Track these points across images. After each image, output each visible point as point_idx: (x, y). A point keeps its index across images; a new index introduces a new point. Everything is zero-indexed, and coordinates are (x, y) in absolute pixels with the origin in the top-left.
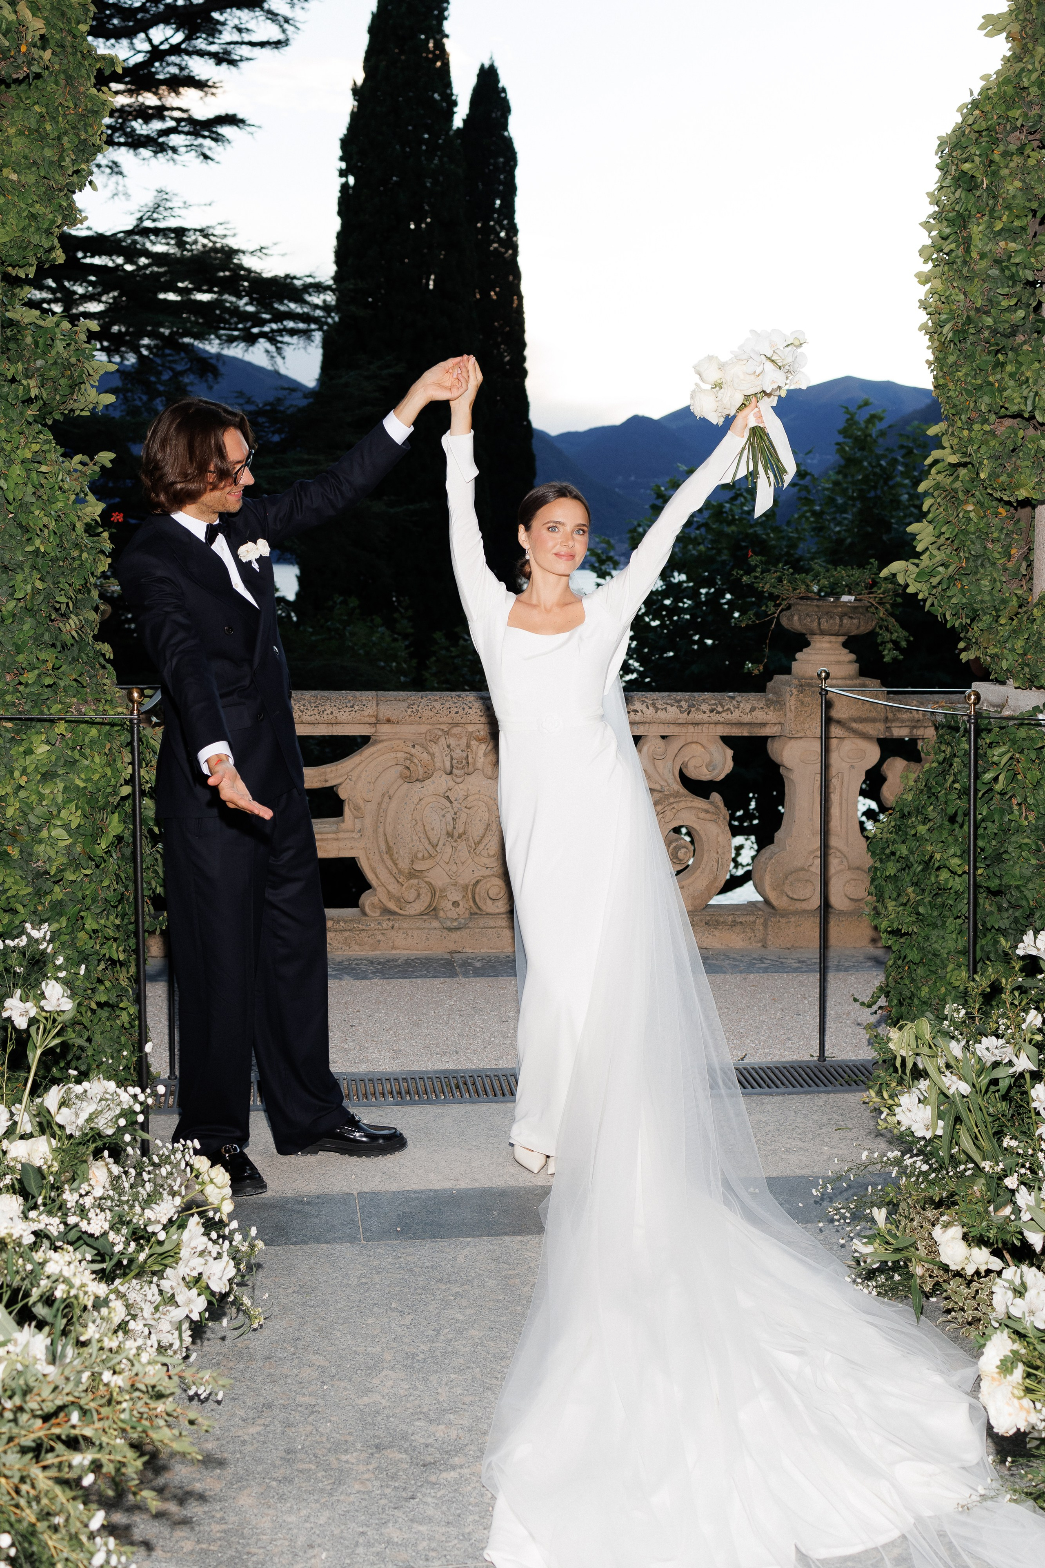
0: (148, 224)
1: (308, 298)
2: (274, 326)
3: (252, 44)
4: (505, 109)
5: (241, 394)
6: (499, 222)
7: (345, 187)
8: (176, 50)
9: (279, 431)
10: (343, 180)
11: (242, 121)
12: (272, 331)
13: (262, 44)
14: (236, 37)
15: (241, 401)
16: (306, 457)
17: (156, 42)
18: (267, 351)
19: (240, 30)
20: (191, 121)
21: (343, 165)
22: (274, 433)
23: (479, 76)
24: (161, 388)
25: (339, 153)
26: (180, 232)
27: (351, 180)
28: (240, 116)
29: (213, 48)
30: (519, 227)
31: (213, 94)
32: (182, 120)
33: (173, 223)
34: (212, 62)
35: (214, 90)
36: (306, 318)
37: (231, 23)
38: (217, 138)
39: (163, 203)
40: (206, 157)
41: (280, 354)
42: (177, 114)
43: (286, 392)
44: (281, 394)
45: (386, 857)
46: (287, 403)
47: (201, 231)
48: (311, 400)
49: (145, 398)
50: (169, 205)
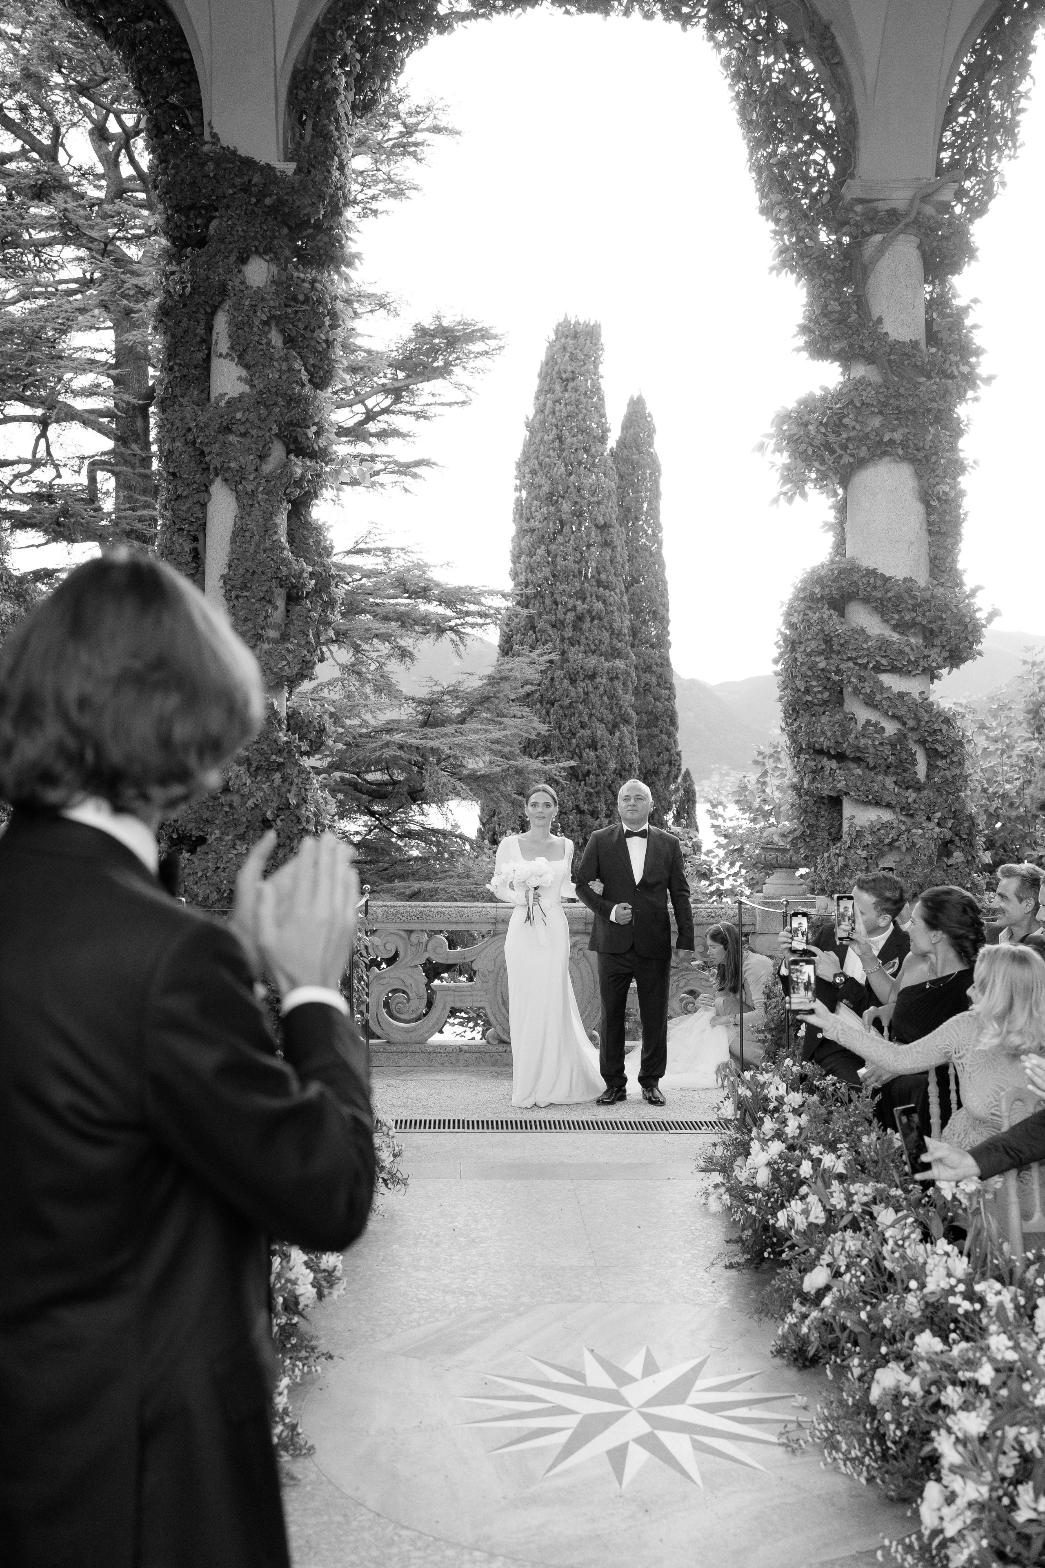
0: (362, 546)
1: (483, 600)
2: (458, 621)
3: (442, 404)
4: (651, 432)
5: (431, 678)
6: (646, 521)
7: (518, 500)
8: (386, 411)
9: (460, 706)
10: (518, 494)
11: (435, 464)
12: (457, 625)
13: (450, 404)
14: (431, 400)
15: (431, 684)
16: (480, 727)
17: (370, 407)
18: (453, 641)
19: (433, 395)
20: (396, 463)
21: (518, 482)
22: (456, 707)
23: (629, 405)
24: (370, 677)
25: (515, 473)
26: (386, 551)
27: (524, 494)
28: (433, 460)
29: (414, 409)
30: (663, 525)
31: (413, 442)
32: (389, 463)
33: (381, 545)
34: (413, 418)
35: (412, 439)
36: (481, 615)
37: (427, 391)
38: (415, 476)
39: (373, 531)
40: (406, 490)
41: (462, 642)
42: (385, 459)
43: (465, 676)
44: (461, 677)
45: (502, 1007)
46: (465, 685)
47: (402, 549)
48: (485, 681)
49: (357, 684)
50: (377, 531)
